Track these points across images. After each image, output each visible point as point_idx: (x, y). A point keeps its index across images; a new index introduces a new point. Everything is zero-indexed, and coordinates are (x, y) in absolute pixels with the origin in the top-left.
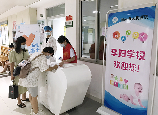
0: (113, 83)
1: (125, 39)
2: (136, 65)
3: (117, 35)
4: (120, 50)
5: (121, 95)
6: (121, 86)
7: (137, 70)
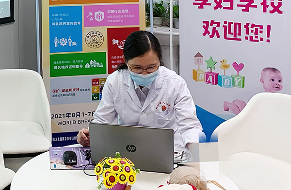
6: (226, 82)
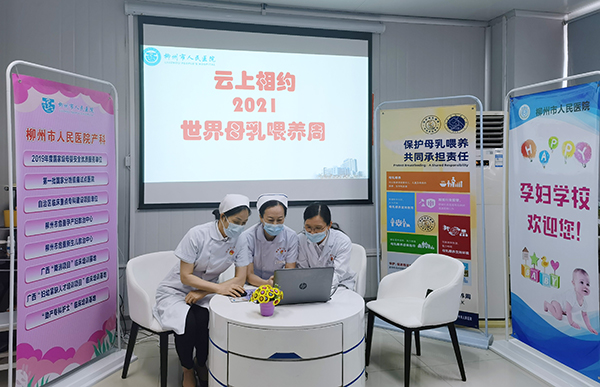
0: (528, 273)
1: (548, 158)
2: (573, 224)
3: (530, 149)
4: (538, 187)
5: (546, 303)
6: (546, 280)
7: (576, 237)
